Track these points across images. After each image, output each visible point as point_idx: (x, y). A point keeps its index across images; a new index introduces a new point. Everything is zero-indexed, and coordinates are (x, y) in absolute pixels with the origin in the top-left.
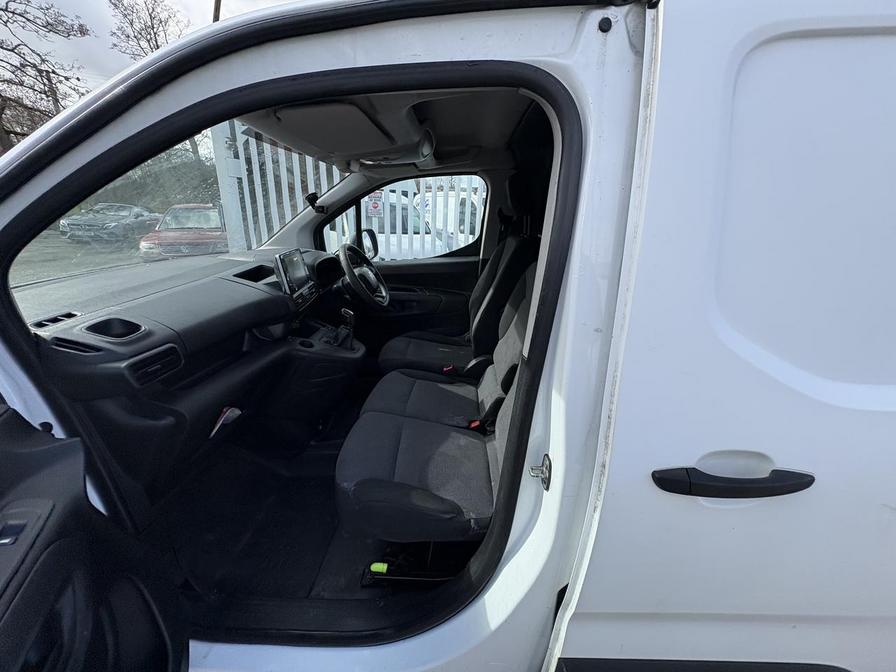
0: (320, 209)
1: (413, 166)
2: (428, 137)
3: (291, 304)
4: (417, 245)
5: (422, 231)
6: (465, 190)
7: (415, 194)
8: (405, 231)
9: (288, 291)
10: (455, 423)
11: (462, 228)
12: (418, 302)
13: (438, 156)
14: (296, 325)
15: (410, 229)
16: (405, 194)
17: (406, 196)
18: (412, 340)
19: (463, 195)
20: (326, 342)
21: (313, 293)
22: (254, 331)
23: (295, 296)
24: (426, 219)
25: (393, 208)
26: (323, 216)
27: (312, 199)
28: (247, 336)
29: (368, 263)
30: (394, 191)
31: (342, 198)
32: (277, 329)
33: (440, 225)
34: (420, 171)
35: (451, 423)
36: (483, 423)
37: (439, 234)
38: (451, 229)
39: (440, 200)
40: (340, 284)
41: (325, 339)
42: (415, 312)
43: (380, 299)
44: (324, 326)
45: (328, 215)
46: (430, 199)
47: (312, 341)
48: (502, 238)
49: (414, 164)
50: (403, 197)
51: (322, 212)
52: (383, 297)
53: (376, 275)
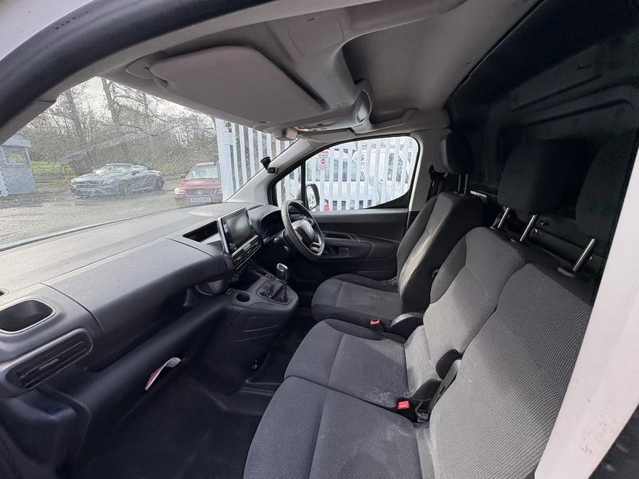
0: (272, 170)
1: (349, 131)
2: (364, 100)
3: (229, 263)
4: (353, 189)
5: (358, 178)
6: (394, 147)
7: (354, 151)
8: (345, 179)
9: (227, 251)
10: (380, 402)
11: (390, 176)
12: (350, 247)
13: (374, 120)
14: (235, 279)
15: (349, 178)
16: (346, 151)
17: (347, 153)
18: (344, 283)
19: (392, 151)
20: (262, 294)
21: (255, 246)
22: (197, 287)
23: (234, 254)
24: (362, 170)
25: (336, 161)
26: (273, 175)
27: (266, 162)
28: (188, 291)
29: (309, 216)
30: (338, 150)
31: (290, 161)
32: (216, 285)
33: (372, 174)
34: (356, 135)
35: (376, 401)
36: (413, 404)
37: (371, 181)
38: (381, 177)
39: (373, 155)
40: (282, 235)
41: (262, 290)
42: (347, 256)
43: (315, 249)
44: (264, 274)
45: (279, 174)
46: (365, 154)
47: (248, 293)
48: (432, 194)
49: (350, 129)
50: (344, 154)
51: (274, 172)
52: (318, 247)
53: (314, 227)
